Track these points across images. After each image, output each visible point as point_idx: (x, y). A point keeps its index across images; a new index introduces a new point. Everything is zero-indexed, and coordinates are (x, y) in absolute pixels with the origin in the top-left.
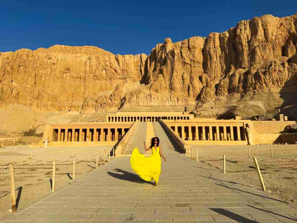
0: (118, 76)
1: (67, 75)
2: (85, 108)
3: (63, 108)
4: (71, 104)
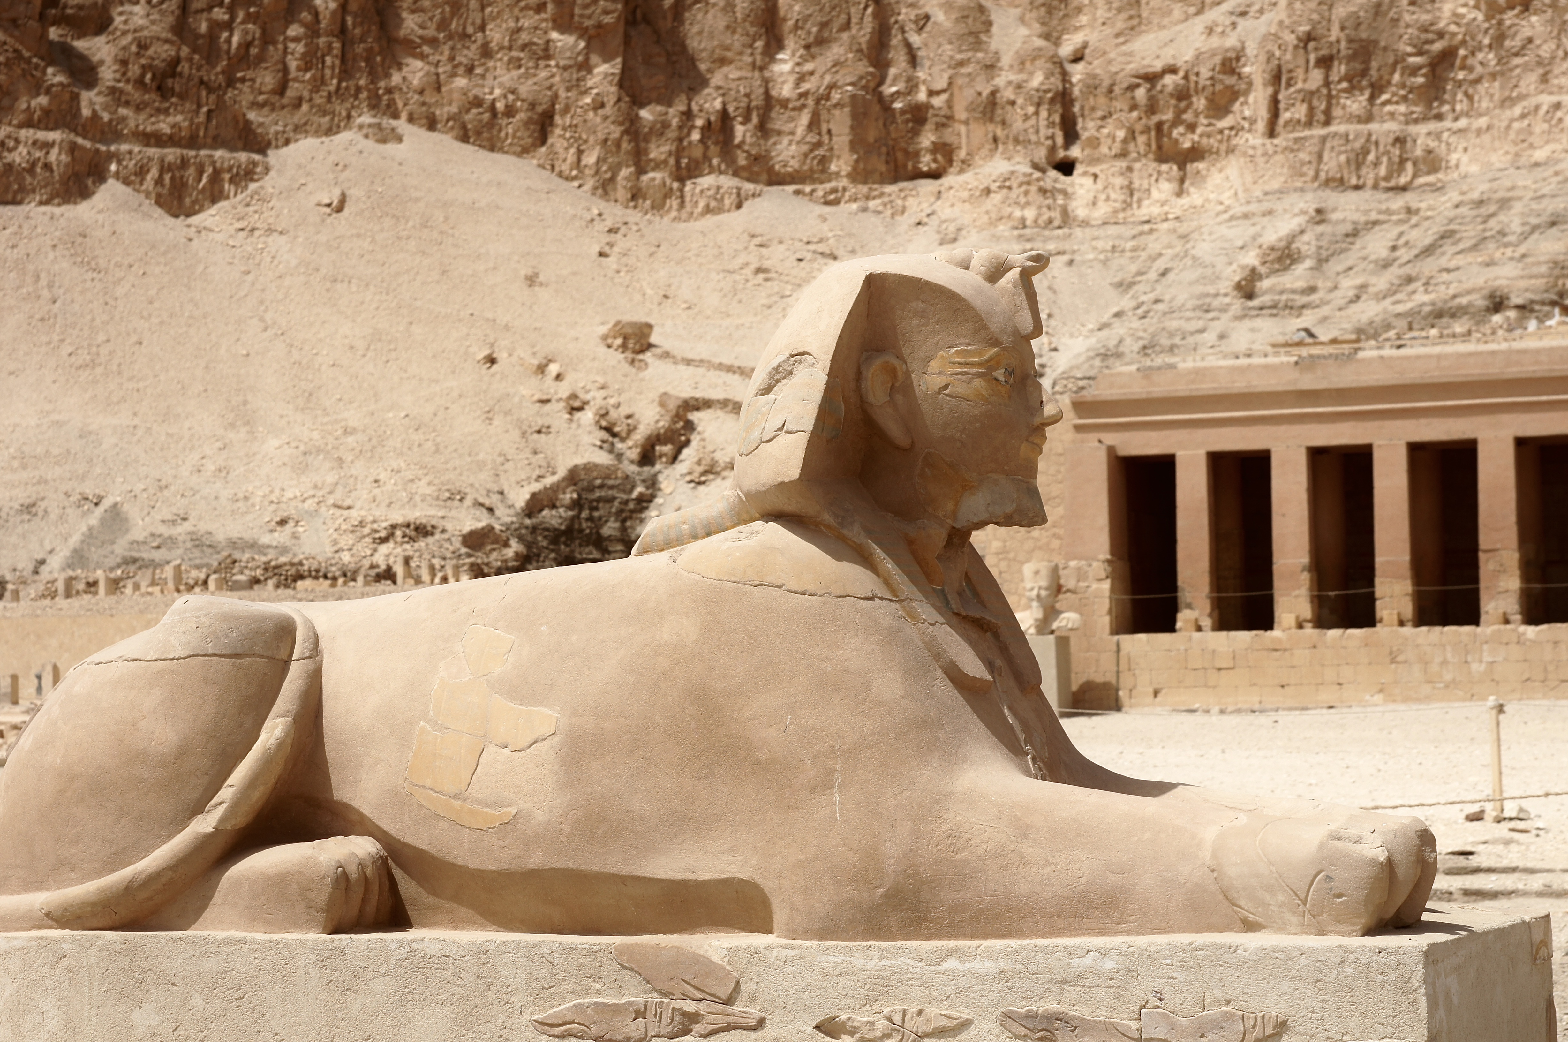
2: (1309, 97)
3: (980, 132)
4: (1077, 58)
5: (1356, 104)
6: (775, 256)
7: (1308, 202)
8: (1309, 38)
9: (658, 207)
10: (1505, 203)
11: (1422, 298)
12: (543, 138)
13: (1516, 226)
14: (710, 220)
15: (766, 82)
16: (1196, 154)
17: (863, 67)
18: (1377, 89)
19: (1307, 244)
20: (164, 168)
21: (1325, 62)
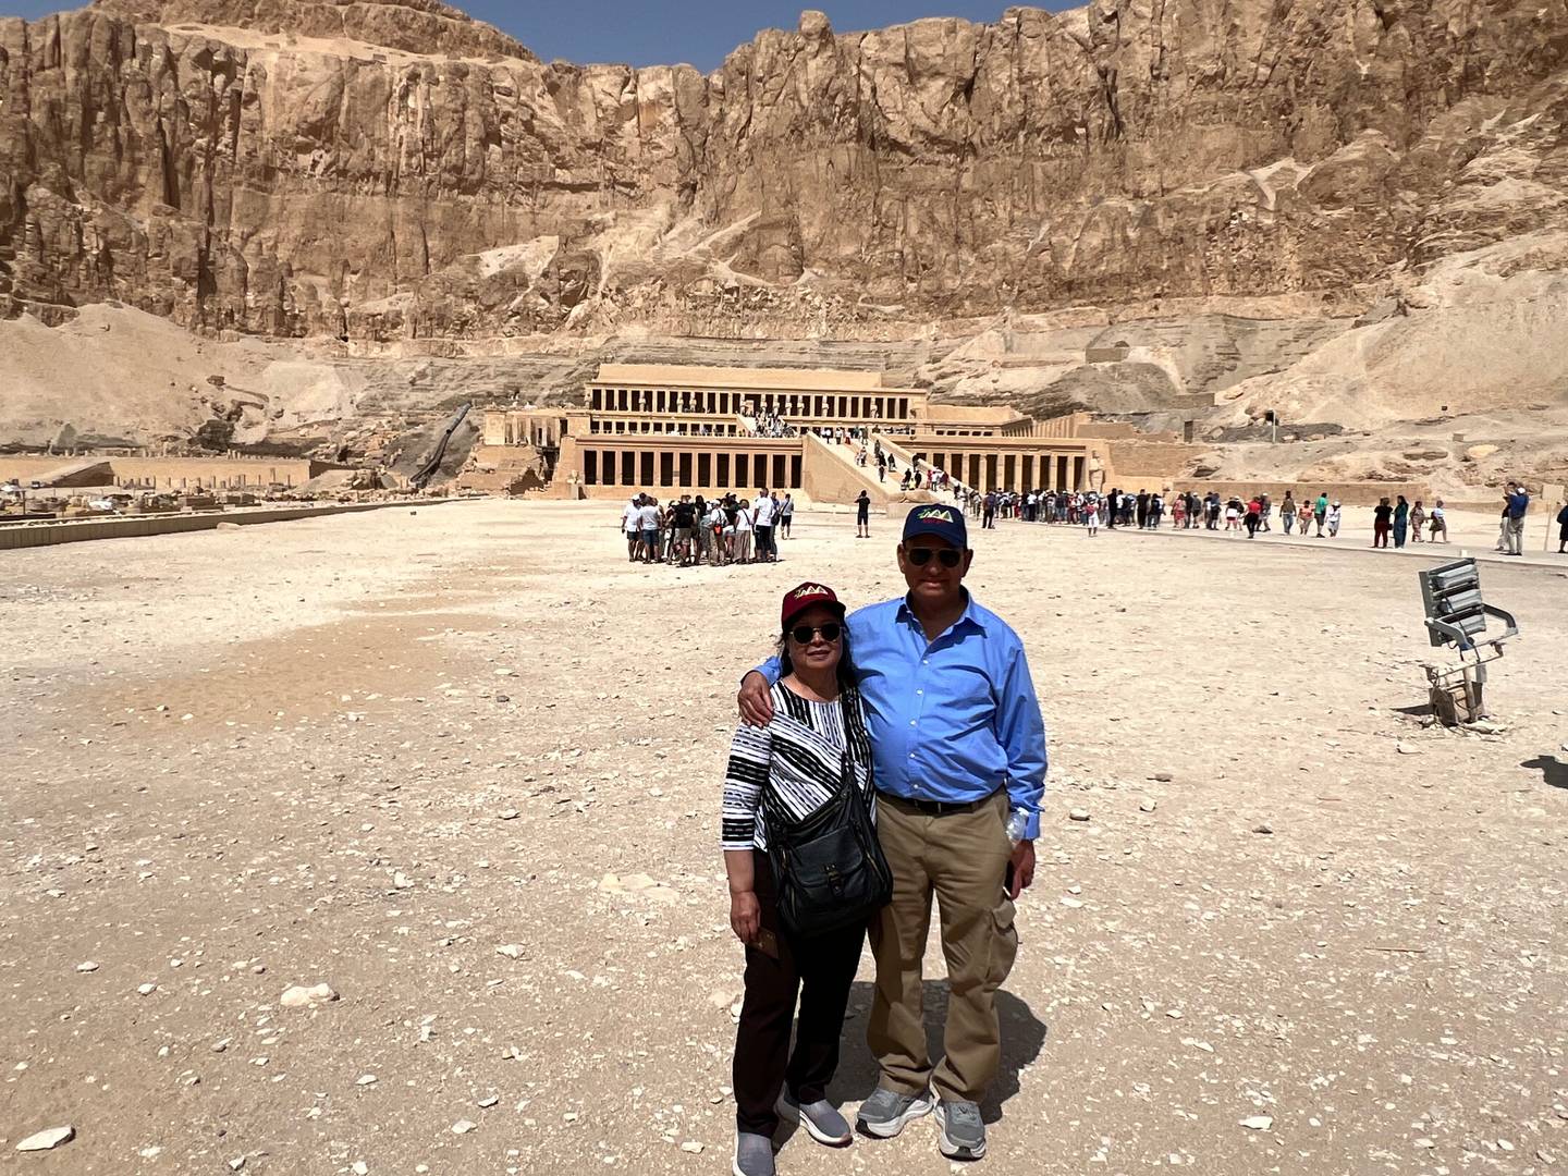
0: (558, 171)
1: (315, 164)
2: (426, 329)
3: (317, 325)
4: (347, 305)
5: (440, 332)
6: (255, 358)
7: (428, 360)
8: (425, 312)
9: (212, 337)
10: (486, 367)
11: (467, 391)
12: (170, 312)
13: (492, 374)
14: (230, 344)
15: (245, 302)
16: (387, 340)
17: (278, 301)
18: (446, 329)
19: (428, 371)
20: (44, 310)
21: (430, 319)
